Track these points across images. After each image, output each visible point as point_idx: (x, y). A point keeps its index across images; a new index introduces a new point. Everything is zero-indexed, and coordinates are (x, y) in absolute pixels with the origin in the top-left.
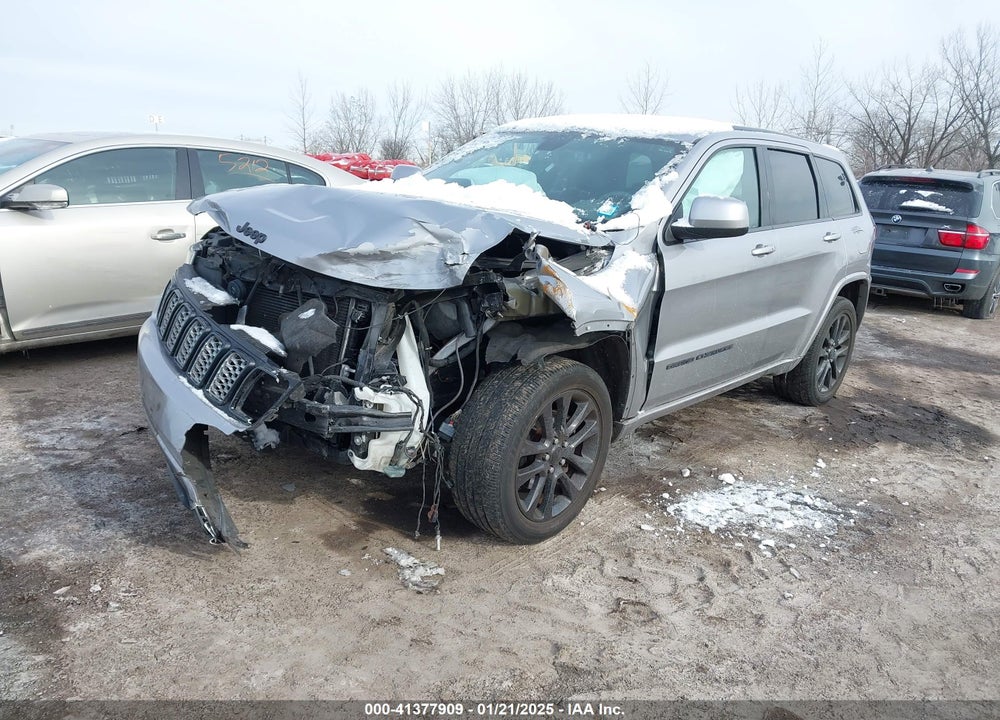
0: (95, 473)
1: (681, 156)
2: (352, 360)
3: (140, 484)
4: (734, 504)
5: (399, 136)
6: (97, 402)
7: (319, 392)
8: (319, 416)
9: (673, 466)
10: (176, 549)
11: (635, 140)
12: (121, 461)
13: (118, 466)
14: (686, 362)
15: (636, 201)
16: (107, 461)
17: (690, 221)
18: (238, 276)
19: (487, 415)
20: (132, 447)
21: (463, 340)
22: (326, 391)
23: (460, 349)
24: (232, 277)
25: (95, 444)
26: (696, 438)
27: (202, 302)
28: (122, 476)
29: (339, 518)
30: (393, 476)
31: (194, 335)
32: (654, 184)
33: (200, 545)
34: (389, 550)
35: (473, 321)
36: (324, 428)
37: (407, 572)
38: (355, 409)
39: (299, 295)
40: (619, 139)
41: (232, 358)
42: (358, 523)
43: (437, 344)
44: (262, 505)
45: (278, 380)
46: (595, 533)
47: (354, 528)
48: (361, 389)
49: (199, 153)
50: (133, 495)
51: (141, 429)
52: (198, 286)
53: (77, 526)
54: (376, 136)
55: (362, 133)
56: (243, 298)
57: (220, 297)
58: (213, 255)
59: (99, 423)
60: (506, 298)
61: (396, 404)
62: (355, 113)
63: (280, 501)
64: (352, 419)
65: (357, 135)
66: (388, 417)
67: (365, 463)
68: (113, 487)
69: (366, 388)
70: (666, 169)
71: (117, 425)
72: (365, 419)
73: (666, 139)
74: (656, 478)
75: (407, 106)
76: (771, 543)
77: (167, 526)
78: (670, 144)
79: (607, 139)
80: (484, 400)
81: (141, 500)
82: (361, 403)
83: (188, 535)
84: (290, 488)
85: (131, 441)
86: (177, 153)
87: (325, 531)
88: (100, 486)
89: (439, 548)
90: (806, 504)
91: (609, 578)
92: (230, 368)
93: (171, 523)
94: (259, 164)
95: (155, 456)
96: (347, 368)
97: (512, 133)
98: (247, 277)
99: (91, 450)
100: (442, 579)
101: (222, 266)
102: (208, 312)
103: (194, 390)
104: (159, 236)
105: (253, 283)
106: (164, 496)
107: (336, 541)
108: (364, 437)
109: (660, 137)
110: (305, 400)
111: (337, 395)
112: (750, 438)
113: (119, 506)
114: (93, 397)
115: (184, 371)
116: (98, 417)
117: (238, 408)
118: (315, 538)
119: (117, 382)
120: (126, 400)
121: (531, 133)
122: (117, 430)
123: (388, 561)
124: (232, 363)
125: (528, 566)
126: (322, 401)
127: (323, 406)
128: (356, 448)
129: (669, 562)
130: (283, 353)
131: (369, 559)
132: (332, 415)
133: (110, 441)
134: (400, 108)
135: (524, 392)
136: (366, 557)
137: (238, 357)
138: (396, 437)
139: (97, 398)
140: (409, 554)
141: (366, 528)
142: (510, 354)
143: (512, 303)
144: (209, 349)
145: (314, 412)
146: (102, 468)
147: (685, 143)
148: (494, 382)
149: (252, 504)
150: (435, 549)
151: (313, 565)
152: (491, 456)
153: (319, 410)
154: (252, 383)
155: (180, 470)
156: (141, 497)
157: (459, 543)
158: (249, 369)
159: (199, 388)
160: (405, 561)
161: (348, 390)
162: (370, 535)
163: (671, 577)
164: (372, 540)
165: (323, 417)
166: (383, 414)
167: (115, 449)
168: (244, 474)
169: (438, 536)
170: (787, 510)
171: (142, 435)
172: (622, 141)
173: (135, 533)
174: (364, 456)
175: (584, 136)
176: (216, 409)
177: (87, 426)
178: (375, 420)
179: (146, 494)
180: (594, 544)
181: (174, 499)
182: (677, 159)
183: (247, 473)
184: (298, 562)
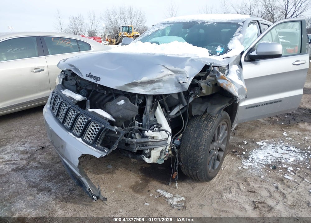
0: (31, 170)
1: (240, 28)
2: (140, 119)
3: (51, 173)
4: (269, 154)
5: (93, 29)
6: (21, 137)
7: (129, 134)
8: (131, 144)
9: (240, 141)
10: (75, 203)
11: (219, 23)
12: (39, 163)
13: (39, 165)
14: (257, 106)
15: (230, 46)
16: (34, 164)
17: (256, 53)
18: (84, 88)
19: (196, 136)
20: (42, 156)
21: (181, 107)
22: (132, 133)
23: (181, 109)
24: (81, 89)
25: (26, 156)
26: (240, 128)
27: (72, 100)
28: (42, 170)
29: (133, 178)
30: (160, 163)
31: (72, 115)
32: (235, 39)
33: (85, 199)
34: (159, 191)
35: (186, 99)
36: (134, 148)
37: (170, 200)
38: (146, 140)
39: (113, 94)
40: (214, 23)
41: (93, 124)
42: (142, 179)
43: (171, 109)
44: (102, 176)
45: (117, 133)
46: (229, 172)
47: (141, 182)
48: (148, 131)
49: (45, 38)
50: (50, 178)
51: (43, 148)
52: (67, 93)
53: (31, 198)
54: (85, 30)
55: (81, 29)
56: (87, 96)
57: (79, 97)
58: (71, 80)
59: (25, 147)
60: (201, 89)
61: (160, 136)
62: (78, 22)
63: (108, 173)
64: (144, 144)
65: (79, 29)
66: (158, 142)
67: (150, 160)
68: (40, 176)
69: (150, 131)
70: (236, 33)
71: (32, 147)
72: (150, 143)
73: (232, 22)
74: (236, 146)
75: (94, 19)
76: (291, 169)
77: (68, 192)
78: (234, 24)
79: (209, 23)
80: (193, 130)
81: (54, 181)
82: (147, 137)
83: (79, 195)
84: (110, 167)
85: (41, 153)
86: (36, 39)
87: (131, 185)
88: (35, 176)
89: (177, 188)
90: (292, 150)
91: (245, 192)
92: (93, 129)
93: (70, 190)
94: (67, 41)
95: (52, 159)
96: (137, 122)
97: (167, 23)
98: (88, 88)
99: (26, 159)
100: (185, 202)
101: (76, 84)
102: (76, 104)
103: (77, 138)
104: (35, 71)
105: (91, 90)
106: (62, 177)
107: (137, 189)
108: (149, 150)
109: (229, 21)
110: (125, 138)
111: (137, 134)
112: (257, 126)
113: (45, 185)
114: (19, 135)
115: (71, 130)
116: (24, 144)
117: (99, 145)
118: (128, 189)
119: (26, 128)
120: (33, 135)
121: (176, 23)
122: (33, 149)
123: (161, 196)
124: (93, 126)
125: (213, 191)
126: (132, 138)
127: (133, 140)
128: (146, 155)
129: (261, 182)
130: (114, 120)
131: (153, 196)
132: (137, 143)
133: (32, 154)
134: (92, 19)
135: (209, 125)
136: (151, 195)
137: (95, 123)
138: (161, 149)
139: (21, 135)
140: (167, 191)
141: (146, 182)
142: (203, 111)
143: (204, 91)
144: (81, 121)
145: (129, 143)
146: (32, 167)
147: (240, 23)
148: (195, 122)
149: (98, 176)
150: (176, 188)
151: (133, 202)
152: (200, 153)
153: (132, 142)
154: (104, 134)
155: (79, 175)
156: (53, 179)
157: (183, 184)
158: (102, 129)
159: (79, 137)
160: (168, 195)
161: (141, 132)
162: (149, 184)
163: (266, 189)
164: (150, 186)
165: (134, 144)
166: (156, 140)
167: (35, 158)
168: (90, 163)
169: (176, 183)
170: (287, 154)
171: (44, 150)
172: (215, 24)
173: (57, 198)
174: (149, 157)
175: (199, 23)
176: (90, 146)
177: (21, 149)
178: (153, 143)
179: (55, 177)
180: (231, 177)
181: (67, 178)
182: (239, 29)
183: (91, 162)
184: (126, 201)
